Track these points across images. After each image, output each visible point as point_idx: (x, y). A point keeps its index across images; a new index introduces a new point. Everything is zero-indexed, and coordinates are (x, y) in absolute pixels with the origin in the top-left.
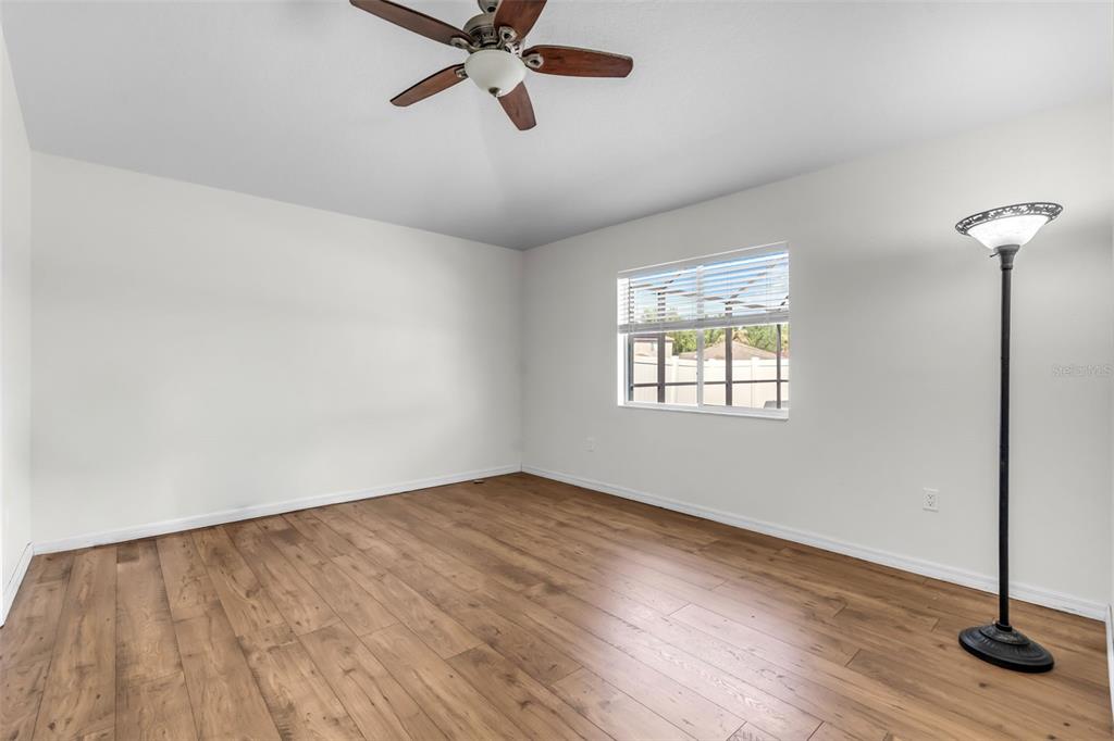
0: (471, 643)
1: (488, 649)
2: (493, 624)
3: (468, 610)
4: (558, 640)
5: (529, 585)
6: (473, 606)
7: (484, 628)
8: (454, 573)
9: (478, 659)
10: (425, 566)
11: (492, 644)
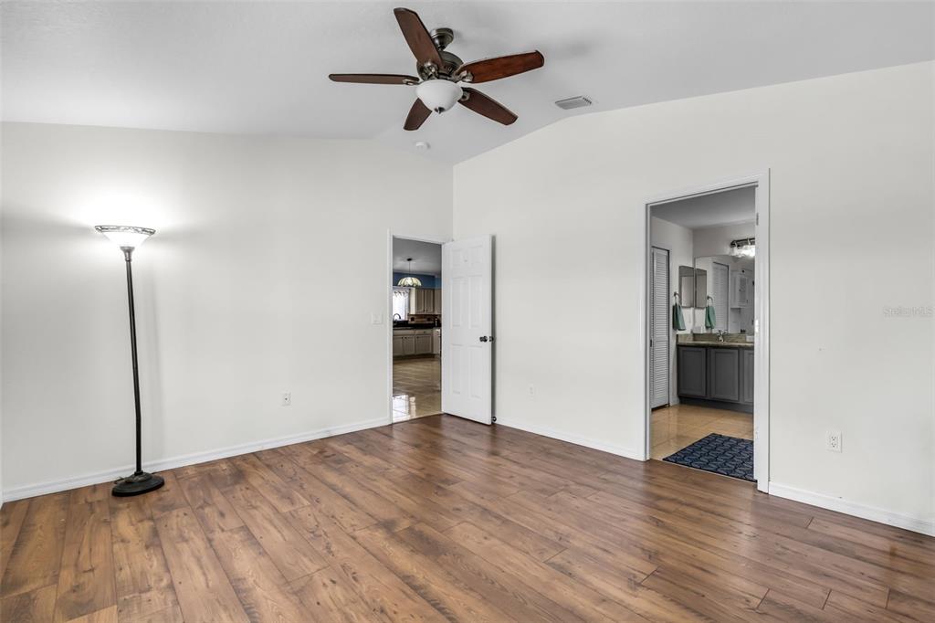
0: (452, 488)
1: (442, 485)
2: (441, 498)
3: (461, 506)
4: (400, 490)
5: (410, 529)
6: (458, 509)
7: (446, 495)
8: (487, 542)
9: (447, 481)
10: (527, 553)
11: (439, 487)
